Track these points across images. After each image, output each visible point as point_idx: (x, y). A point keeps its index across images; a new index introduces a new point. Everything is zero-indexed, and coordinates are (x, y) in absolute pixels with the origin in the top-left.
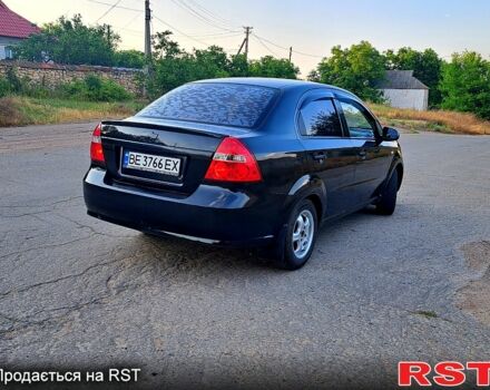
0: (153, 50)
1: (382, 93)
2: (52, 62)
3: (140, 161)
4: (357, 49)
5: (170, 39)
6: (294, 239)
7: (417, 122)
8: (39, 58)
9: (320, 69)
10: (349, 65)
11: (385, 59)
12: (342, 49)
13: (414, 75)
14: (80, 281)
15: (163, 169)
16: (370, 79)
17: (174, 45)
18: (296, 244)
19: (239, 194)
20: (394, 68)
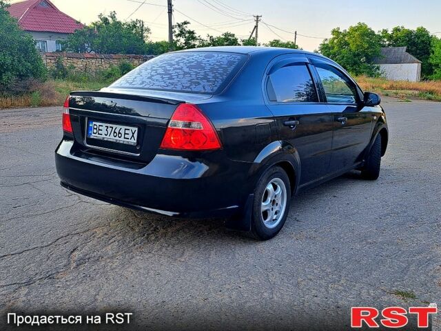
0: (174, 38)
1: (378, 68)
2: (93, 53)
3: (102, 131)
4: (354, 30)
5: (188, 28)
6: (263, 209)
7: (410, 92)
8: (83, 50)
9: (322, 49)
10: (347, 44)
11: (380, 38)
12: (341, 30)
13: (408, 51)
14: (44, 252)
15: (122, 139)
16: (367, 56)
17: (191, 33)
18: (265, 214)
19: (197, 163)
20: (389, 45)
